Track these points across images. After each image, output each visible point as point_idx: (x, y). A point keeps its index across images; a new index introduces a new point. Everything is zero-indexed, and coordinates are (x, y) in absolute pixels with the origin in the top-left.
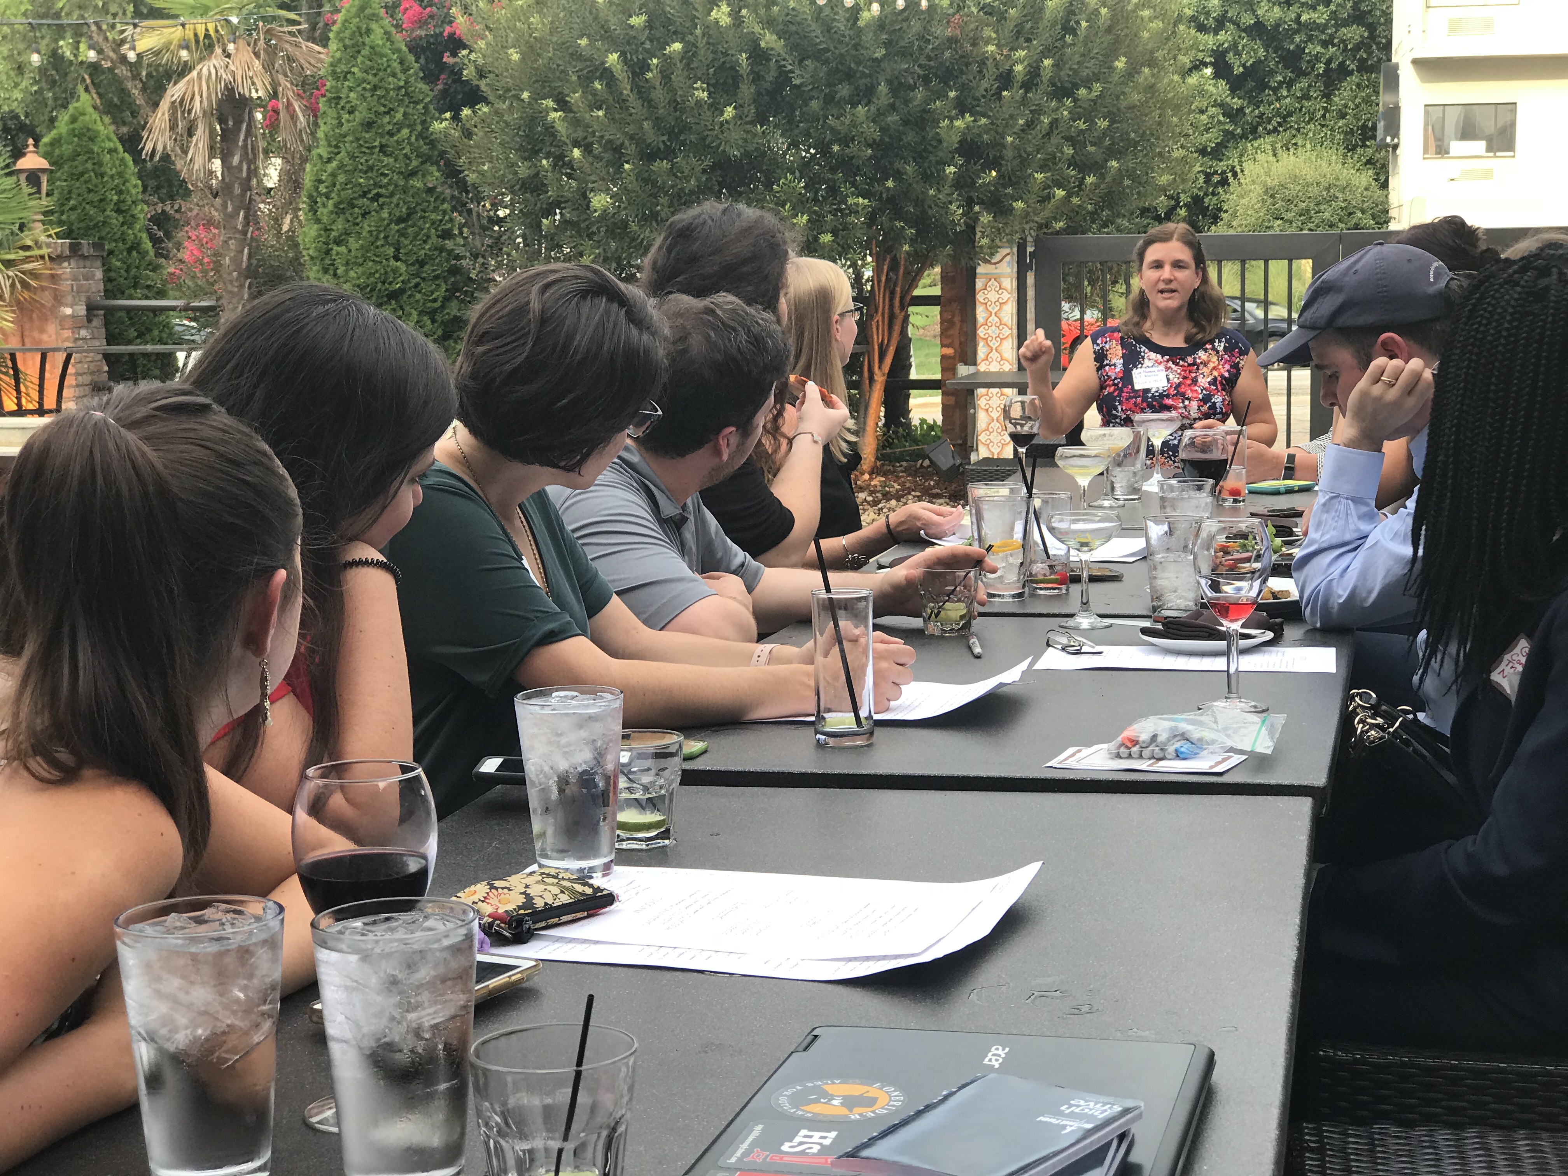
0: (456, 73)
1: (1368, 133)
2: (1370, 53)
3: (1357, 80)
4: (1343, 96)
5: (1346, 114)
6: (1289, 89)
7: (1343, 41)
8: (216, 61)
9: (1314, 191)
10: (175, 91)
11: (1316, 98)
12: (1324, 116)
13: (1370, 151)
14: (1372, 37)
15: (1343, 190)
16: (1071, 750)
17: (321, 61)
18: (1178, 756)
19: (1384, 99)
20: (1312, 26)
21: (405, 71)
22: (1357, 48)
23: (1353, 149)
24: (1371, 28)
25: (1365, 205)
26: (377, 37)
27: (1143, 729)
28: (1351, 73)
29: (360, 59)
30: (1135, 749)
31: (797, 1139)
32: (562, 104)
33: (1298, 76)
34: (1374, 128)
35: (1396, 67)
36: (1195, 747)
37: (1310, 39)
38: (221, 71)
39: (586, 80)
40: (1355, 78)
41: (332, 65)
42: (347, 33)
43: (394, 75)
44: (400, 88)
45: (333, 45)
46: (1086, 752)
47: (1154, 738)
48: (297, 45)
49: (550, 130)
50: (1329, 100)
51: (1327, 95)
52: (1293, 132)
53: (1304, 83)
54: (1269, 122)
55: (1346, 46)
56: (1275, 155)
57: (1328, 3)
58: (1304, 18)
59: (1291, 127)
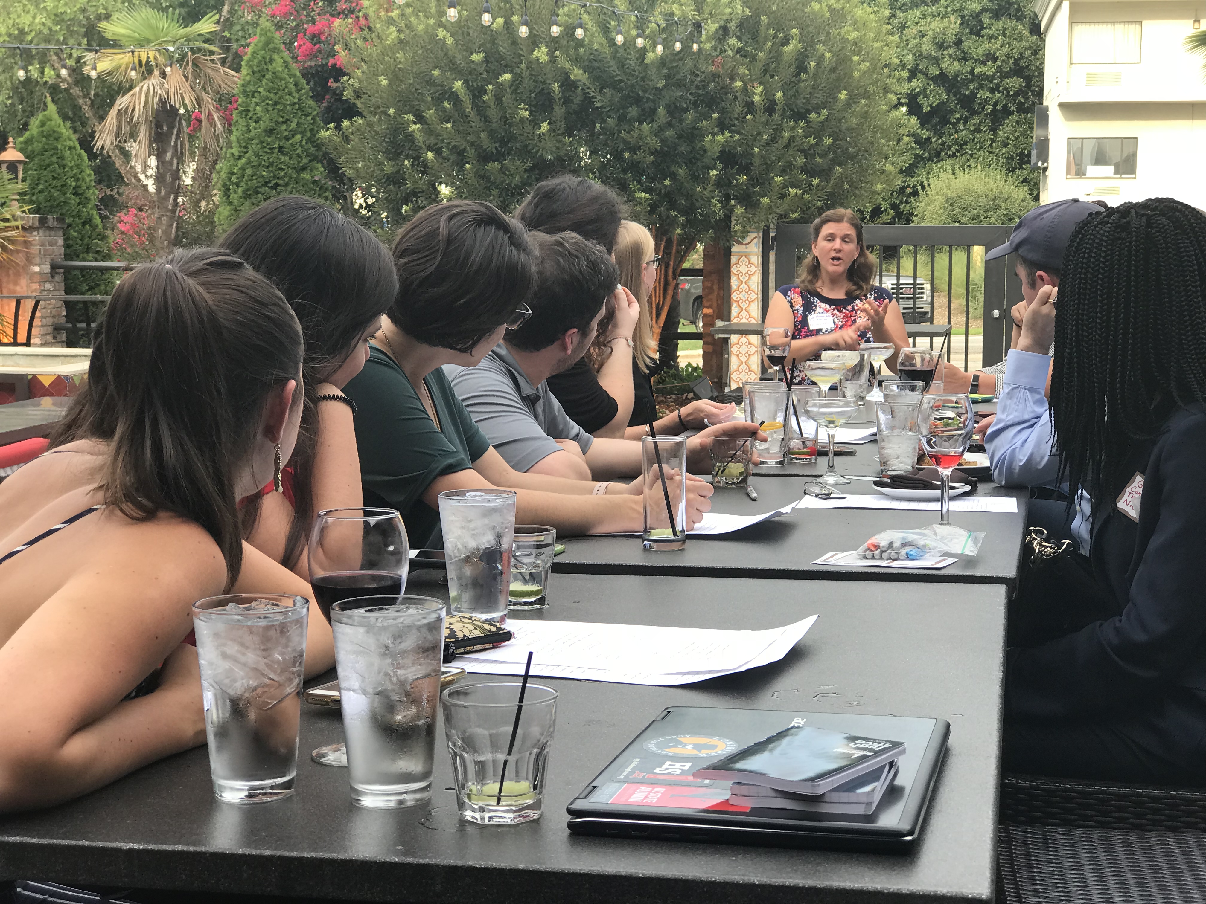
0: (337, 95)
1: (1024, 158)
2: (1026, 98)
3: (1016, 119)
4: (1005, 131)
5: (1008, 144)
6: (965, 123)
7: (1006, 89)
8: (155, 79)
9: (983, 201)
10: (122, 102)
11: (985, 132)
12: (991, 145)
13: (1025, 172)
14: (1028, 86)
15: (1005, 201)
16: (829, 554)
17: (235, 83)
18: (908, 557)
19: (1037, 133)
20: (982, 77)
21: (299, 91)
22: (1017, 94)
23: (1013, 171)
24: (1028, 79)
26: (278, 65)
27: (883, 539)
28: (1012, 113)
29: (264, 81)
30: (877, 552)
31: (664, 767)
32: (420, 119)
33: (972, 115)
34: (1029, 155)
35: (1047, 108)
36: (922, 550)
37: (981, 86)
38: (158, 88)
39: (435, 101)
40: (1015, 117)
41: (243, 86)
42: (256, 61)
43: (290, 94)
44: (294, 104)
45: (244, 71)
46: (840, 555)
47: (891, 544)
48: (217, 70)
49: (410, 138)
50: (995, 133)
51: (994, 130)
52: (968, 157)
53: (976, 120)
54: (950, 149)
55: (1008, 92)
56: (954, 174)
57: (995, 59)
58: (977, 70)
59: (966, 153)
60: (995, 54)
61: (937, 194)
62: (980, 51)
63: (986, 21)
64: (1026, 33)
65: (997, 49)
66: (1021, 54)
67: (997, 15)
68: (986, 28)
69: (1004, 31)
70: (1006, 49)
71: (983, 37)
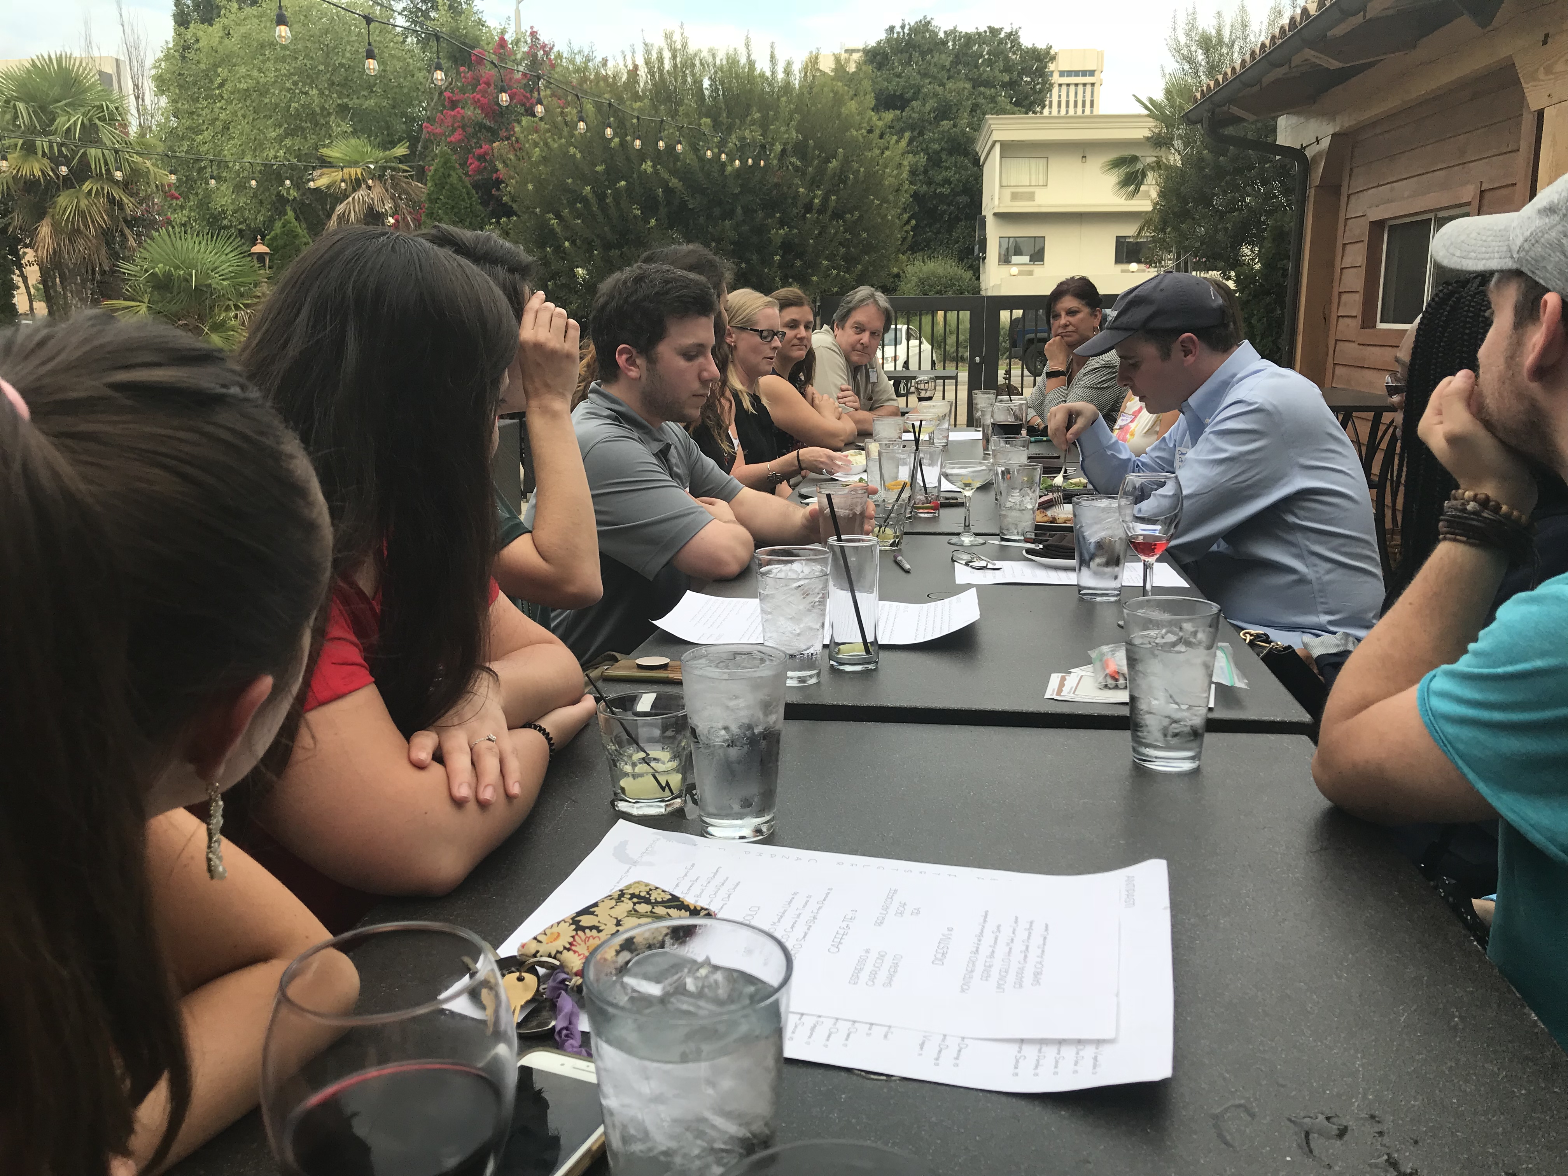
0: (499, 200)
1: (969, 251)
2: (970, 210)
4: (957, 232)
5: (959, 242)
6: (930, 227)
8: (362, 193)
9: (944, 280)
10: (340, 208)
12: (948, 242)
14: (972, 201)
15: (958, 280)
17: (423, 193)
19: (978, 234)
20: (941, 195)
21: (470, 198)
22: (964, 207)
24: (971, 197)
25: (969, 285)
26: (454, 179)
28: (961, 220)
29: (444, 191)
32: (558, 216)
33: (934, 221)
34: (973, 249)
35: (984, 217)
37: (941, 202)
38: (366, 198)
39: (572, 204)
40: (963, 223)
41: (428, 194)
42: (437, 177)
43: (464, 200)
44: (467, 208)
45: (429, 184)
48: (409, 183)
49: (552, 231)
50: (950, 234)
52: (933, 250)
53: (937, 225)
54: (920, 245)
55: (959, 206)
56: (924, 262)
57: (950, 183)
58: (938, 191)
59: (931, 247)
60: (950, 179)
62: (940, 178)
63: (944, 157)
64: (970, 165)
65: (951, 176)
66: (967, 179)
67: (951, 153)
68: (944, 162)
69: (956, 164)
70: (957, 176)
71: (942, 168)
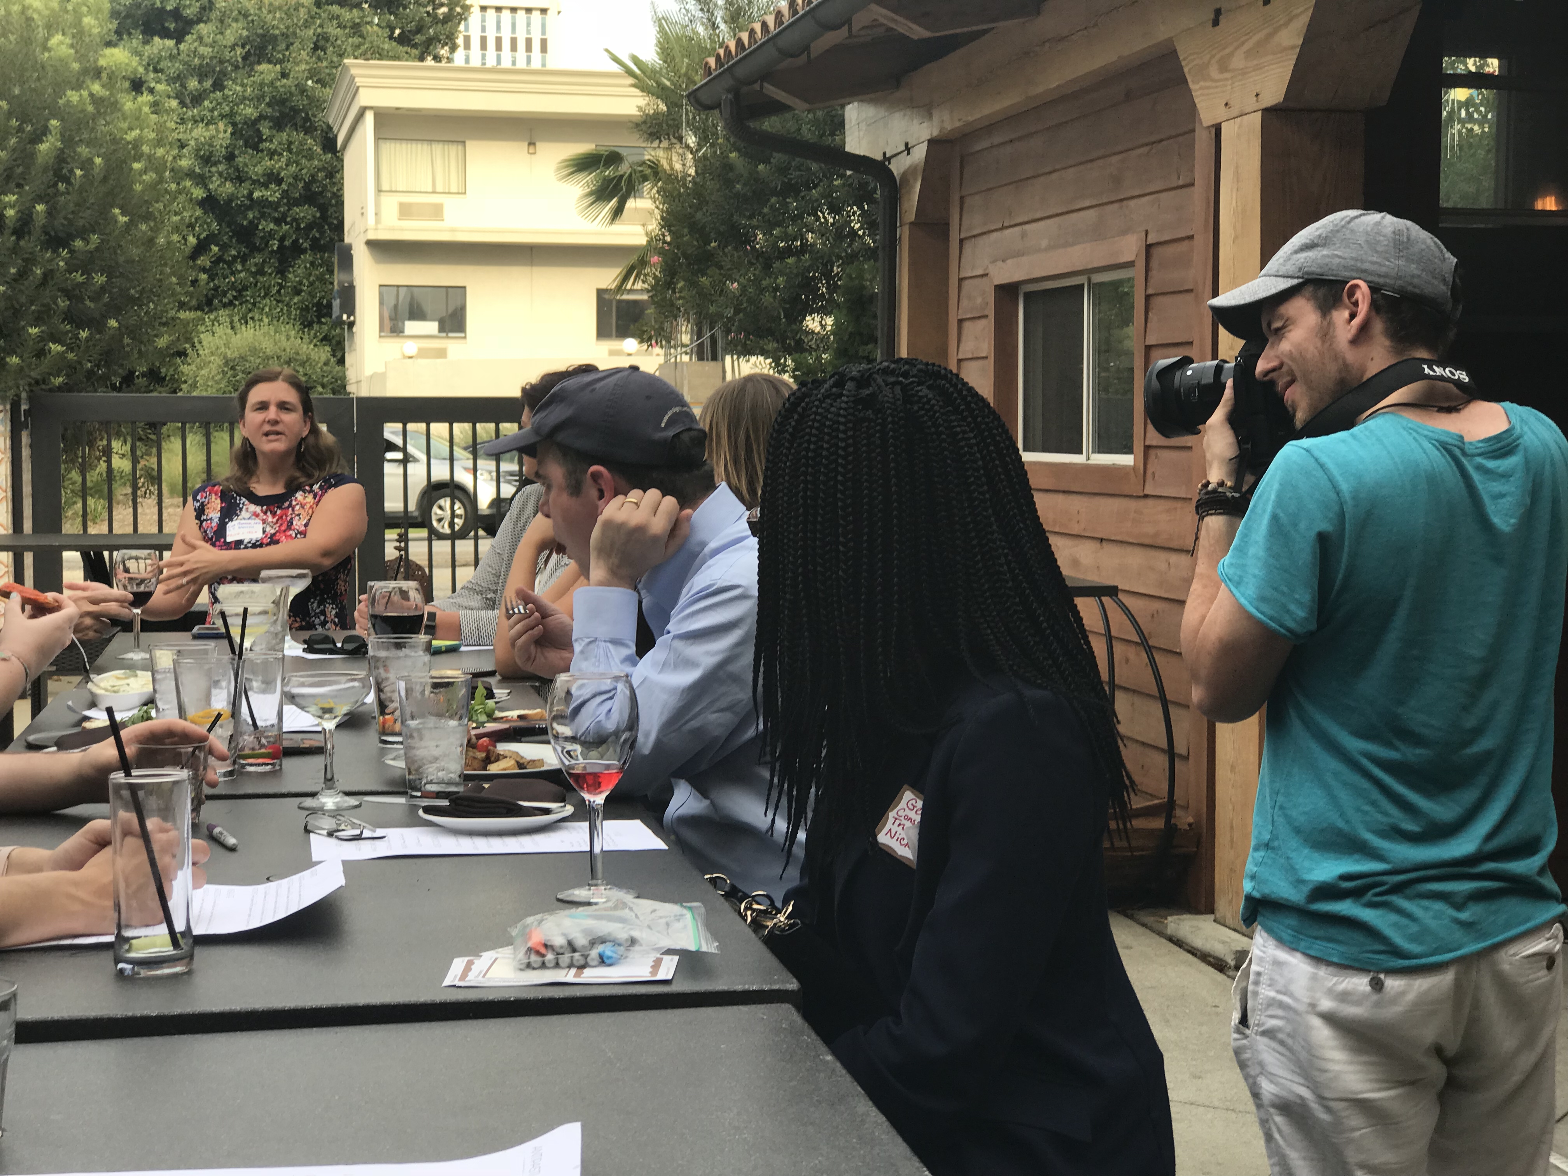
1: (323, 310)
2: (322, 233)
3: (311, 259)
4: (297, 273)
5: (301, 291)
6: (244, 262)
12: (279, 292)
13: (325, 328)
19: (338, 277)
20: (263, 203)
23: (309, 325)
25: (325, 380)
28: (304, 251)
33: (252, 251)
34: (329, 306)
35: (349, 247)
40: (308, 257)
50: (284, 278)
51: (282, 272)
52: (249, 306)
53: (258, 259)
54: (225, 295)
55: (298, 225)
56: (232, 328)
57: (279, 182)
58: (256, 195)
59: (247, 301)
60: (279, 174)
61: (212, 354)
62: (259, 169)
63: (266, 132)
64: (318, 149)
65: (281, 168)
66: (312, 176)
67: (278, 125)
68: (266, 140)
69: (289, 146)
70: (293, 168)
71: (262, 151)
